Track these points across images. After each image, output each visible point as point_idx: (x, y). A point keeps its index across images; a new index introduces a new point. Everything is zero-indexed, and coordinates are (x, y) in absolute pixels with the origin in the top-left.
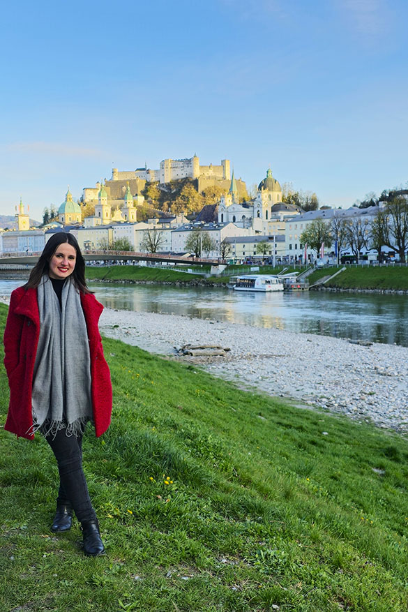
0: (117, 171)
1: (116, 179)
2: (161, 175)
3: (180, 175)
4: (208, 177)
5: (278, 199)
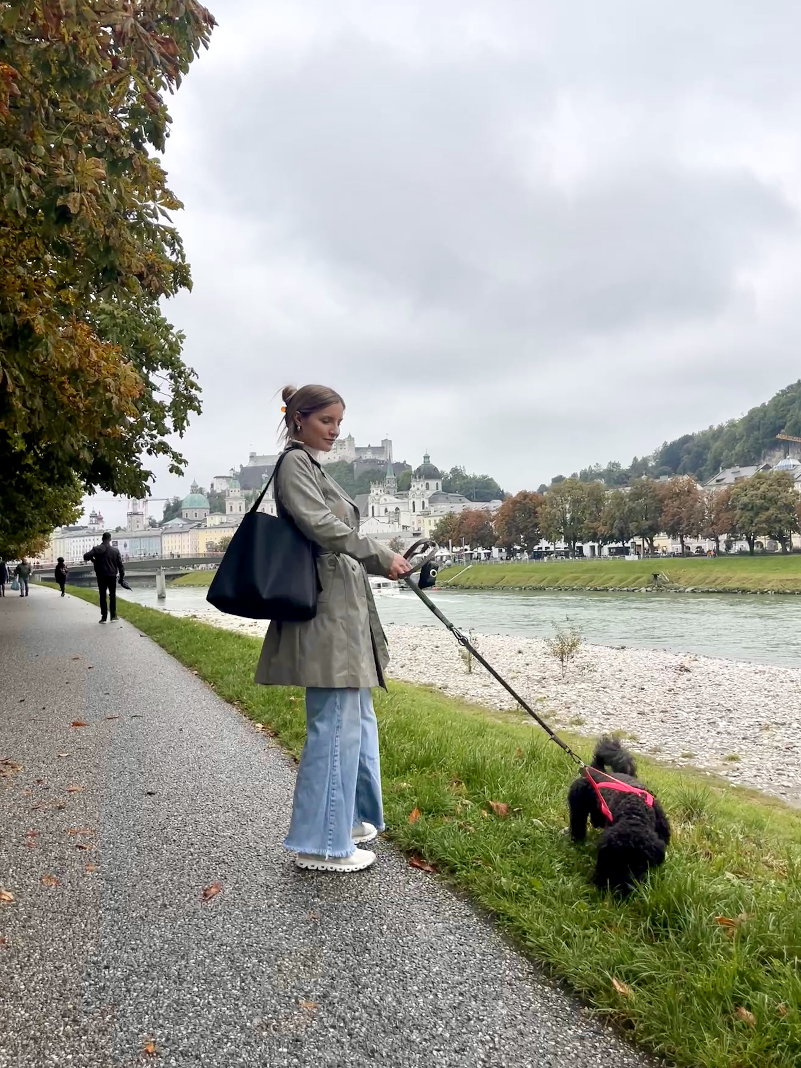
3: (332, 458)
4: (366, 461)
5: (438, 489)
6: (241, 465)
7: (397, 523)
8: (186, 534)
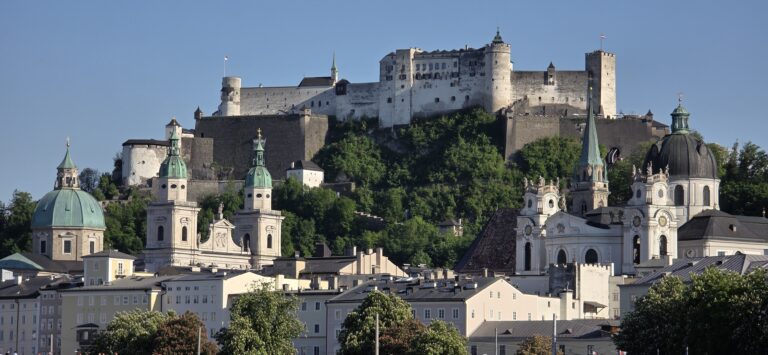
0: (238, 84)
1: (234, 110)
2: (383, 102)
3: (445, 99)
4: (543, 110)
5: (707, 201)
6: (197, 113)
7: (569, 295)
8: (30, 303)
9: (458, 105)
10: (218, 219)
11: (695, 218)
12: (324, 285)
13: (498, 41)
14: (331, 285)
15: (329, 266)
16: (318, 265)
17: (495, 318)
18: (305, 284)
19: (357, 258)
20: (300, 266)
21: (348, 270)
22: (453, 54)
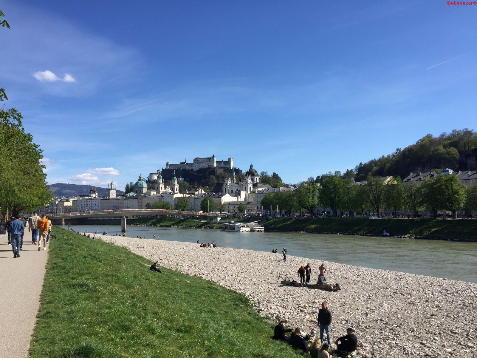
1: (168, 168)
2: (194, 167)
4: (221, 168)
5: (257, 181)
6: (162, 168)
7: (239, 197)
8: (136, 200)
9: (207, 167)
10: (167, 186)
11: (255, 184)
12: (193, 196)
13: (213, 156)
14: (194, 196)
15: (192, 192)
16: (191, 192)
17: (227, 201)
18: (189, 195)
19: (198, 191)
20: (187, 192)
21: (196, 193)
22: (206, 158)
